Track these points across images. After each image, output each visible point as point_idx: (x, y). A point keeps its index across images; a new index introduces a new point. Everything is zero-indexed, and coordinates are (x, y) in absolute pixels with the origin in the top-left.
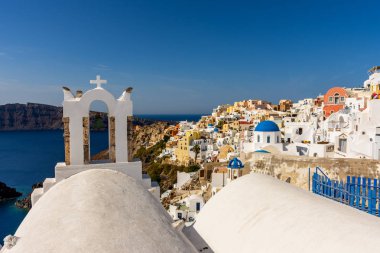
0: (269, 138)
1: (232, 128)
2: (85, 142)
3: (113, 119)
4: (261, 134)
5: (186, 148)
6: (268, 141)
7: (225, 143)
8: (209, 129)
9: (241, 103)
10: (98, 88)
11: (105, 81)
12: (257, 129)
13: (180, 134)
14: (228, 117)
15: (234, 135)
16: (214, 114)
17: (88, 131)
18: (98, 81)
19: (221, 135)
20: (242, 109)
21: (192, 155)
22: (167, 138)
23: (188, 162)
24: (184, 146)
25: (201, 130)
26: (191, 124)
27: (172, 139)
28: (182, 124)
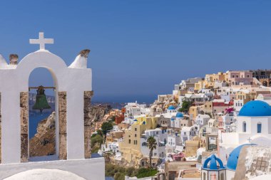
0: (259, 126)
1: (202, 113)
2: (23, 129)
3: (63, 96)
4: (248, 120)
5: (136, 142)
6: (259, 131)
7: (193, 133)
8: (169, 115)
9: (215, 76)
10: (42, 50)
11: (51, 41)
12: (241, 114)
13: (127, 121)
14: (197, 96)
15: (206, 121)
16: (175, 92)
17: (27, 112)
18: (41, 40)
19: (186, 122)
20: (217, 84)
21: (145, 152)
22: (107, 128)
23: (139, 161)
24: (133, 138)
25: (158, 116)
26: (142, 107)
27: (116, 129)
28: (130, 106)
